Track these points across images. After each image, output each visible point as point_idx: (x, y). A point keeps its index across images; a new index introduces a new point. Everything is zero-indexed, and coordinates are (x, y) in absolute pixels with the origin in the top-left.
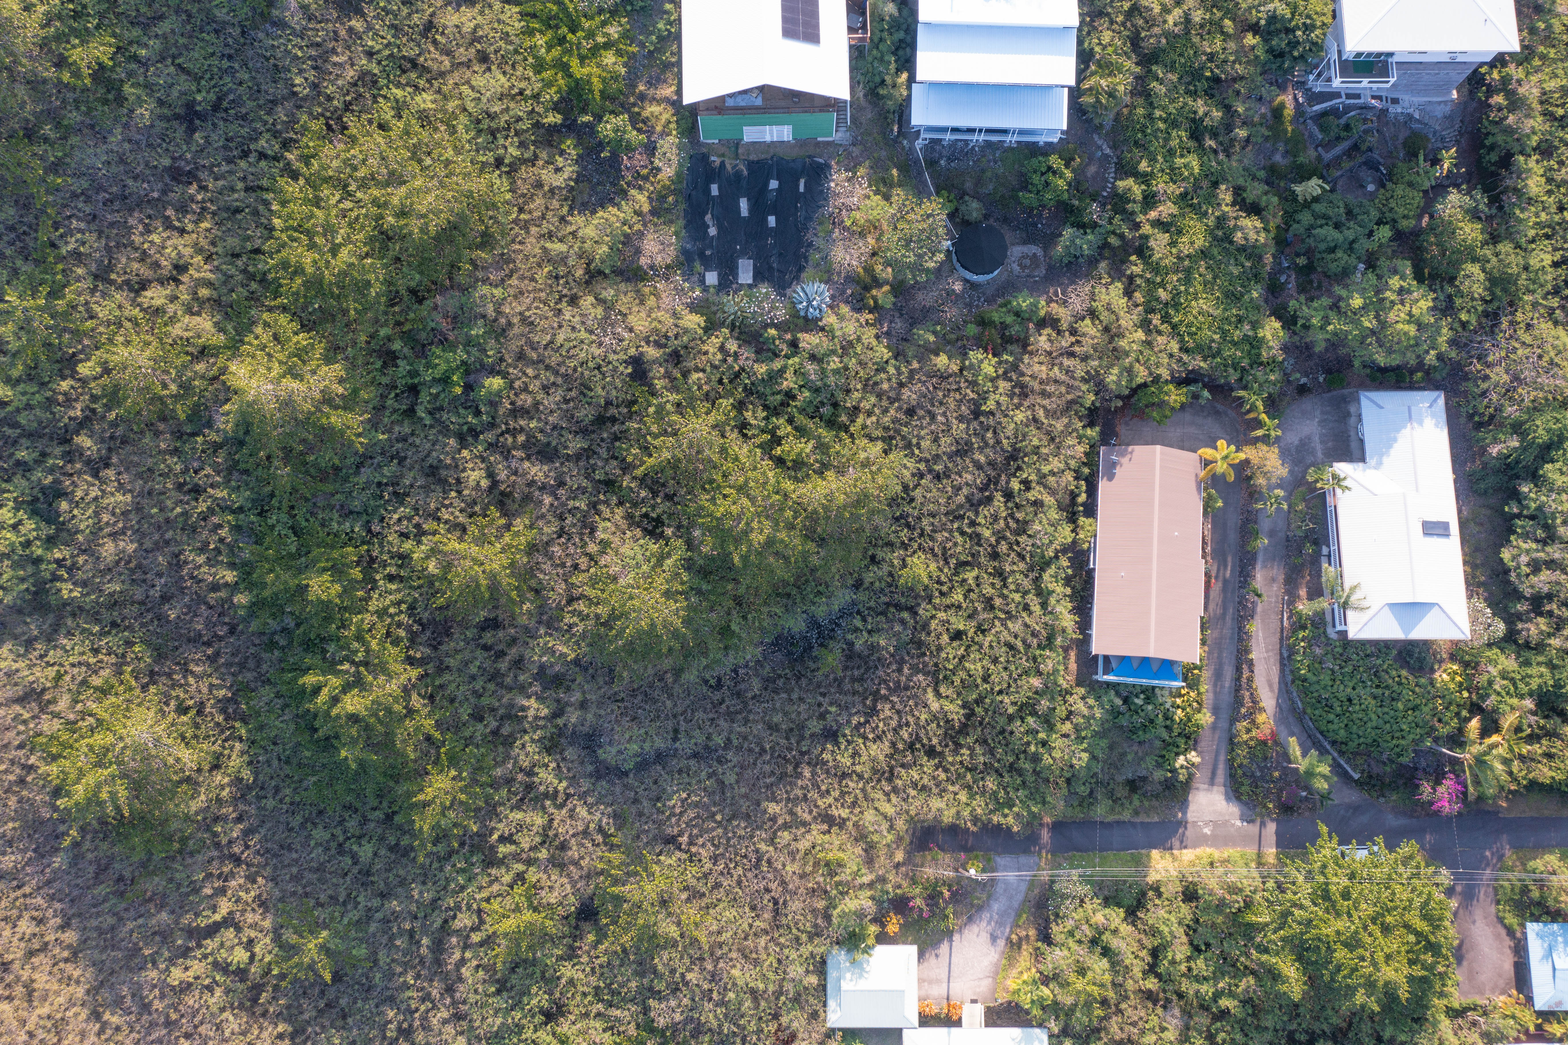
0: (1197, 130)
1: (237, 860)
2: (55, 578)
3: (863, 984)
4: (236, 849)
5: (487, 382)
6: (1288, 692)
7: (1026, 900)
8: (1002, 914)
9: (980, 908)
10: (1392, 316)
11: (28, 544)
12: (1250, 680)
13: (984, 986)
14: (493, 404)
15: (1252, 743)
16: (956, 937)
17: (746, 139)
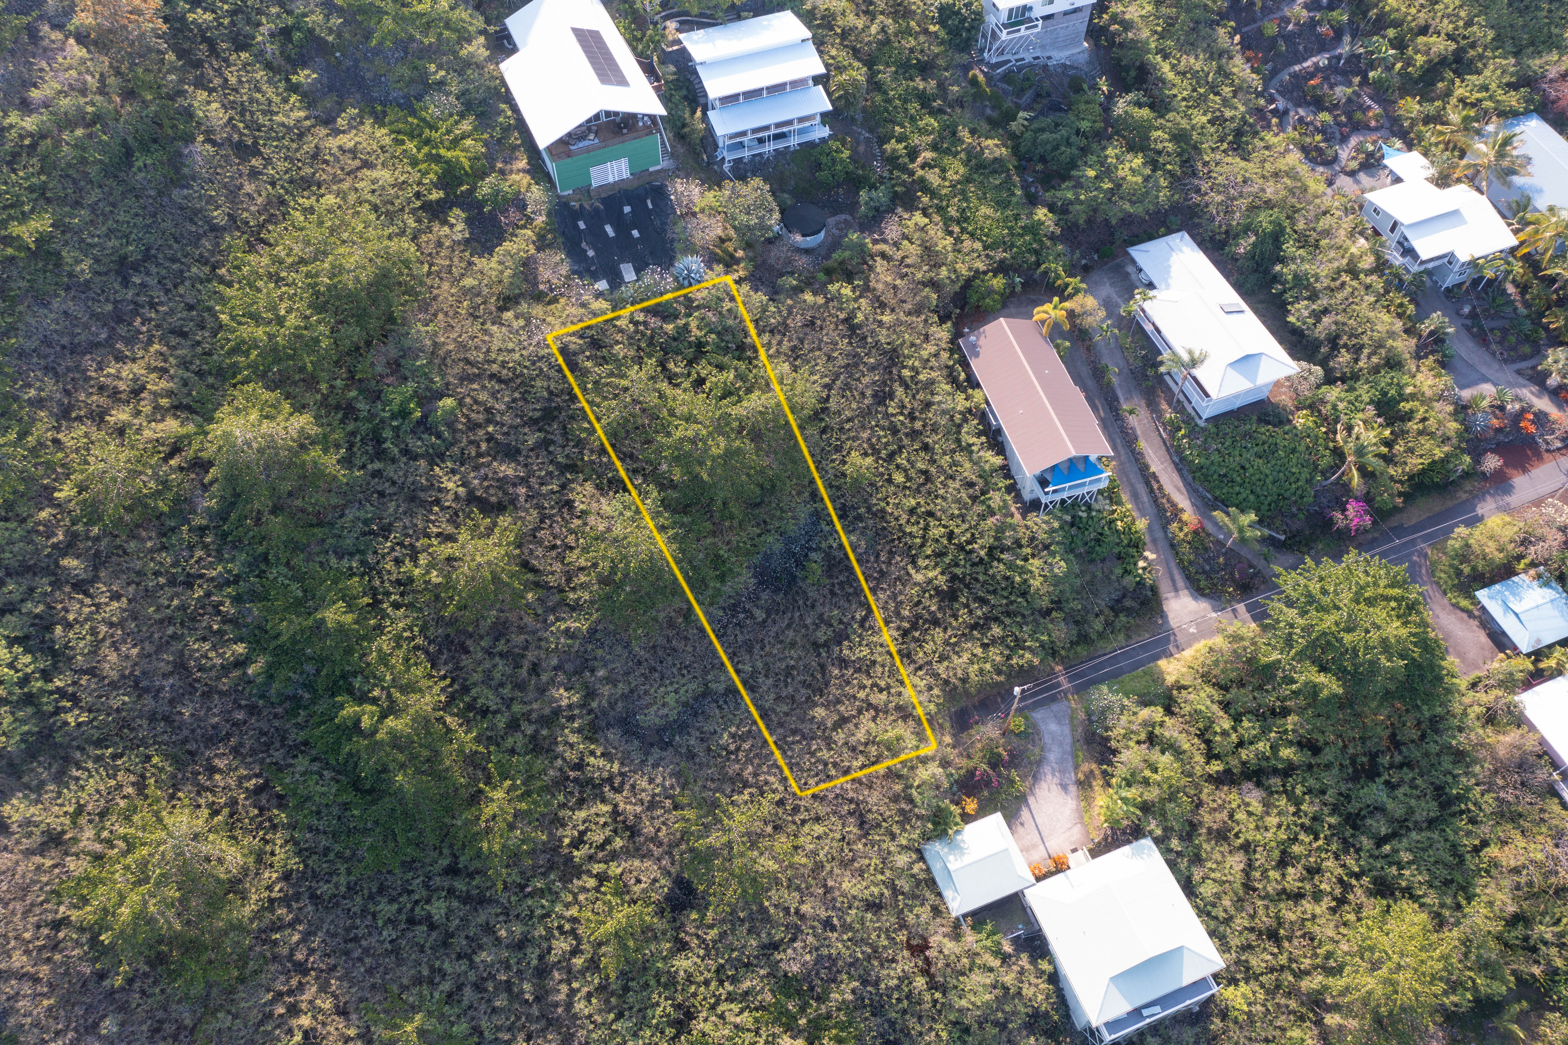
0: (924, 100)
1: (302, 969)
2: (58, 711)
3: (967, 859)
4: (299, 956)
5: (441, 404)
6: (1196, 491)
7: (1075, 741)
8: (1061, 761)
9: (1039, 763)
10: (1120, 173)
11: (25, 680)
12: (1161, 488)
13: (1076, 833)
14: (451, 425)
15: (1189, 537)
16: (1031, 800)
17: (594, 184)
